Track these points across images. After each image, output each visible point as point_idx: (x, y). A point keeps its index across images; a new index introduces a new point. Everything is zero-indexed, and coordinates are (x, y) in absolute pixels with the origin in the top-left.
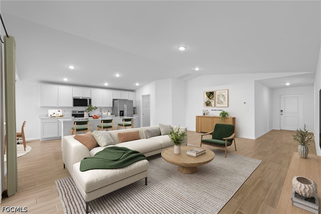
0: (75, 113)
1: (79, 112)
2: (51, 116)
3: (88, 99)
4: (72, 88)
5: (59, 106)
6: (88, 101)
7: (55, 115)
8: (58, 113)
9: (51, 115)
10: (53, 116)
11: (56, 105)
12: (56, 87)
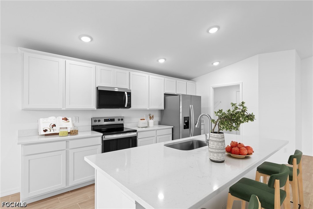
0: (97, 123)
1: (106, 120)
2: (46, 133)
3: (126, 93)
4: (94, 66)
5: (68, 107)
6: (126, 96)
7: (56, 130)
8: (64, 124)
9: (45, 131)
10: (52, 132)
11: (59, 106)
12: (61, 60)
